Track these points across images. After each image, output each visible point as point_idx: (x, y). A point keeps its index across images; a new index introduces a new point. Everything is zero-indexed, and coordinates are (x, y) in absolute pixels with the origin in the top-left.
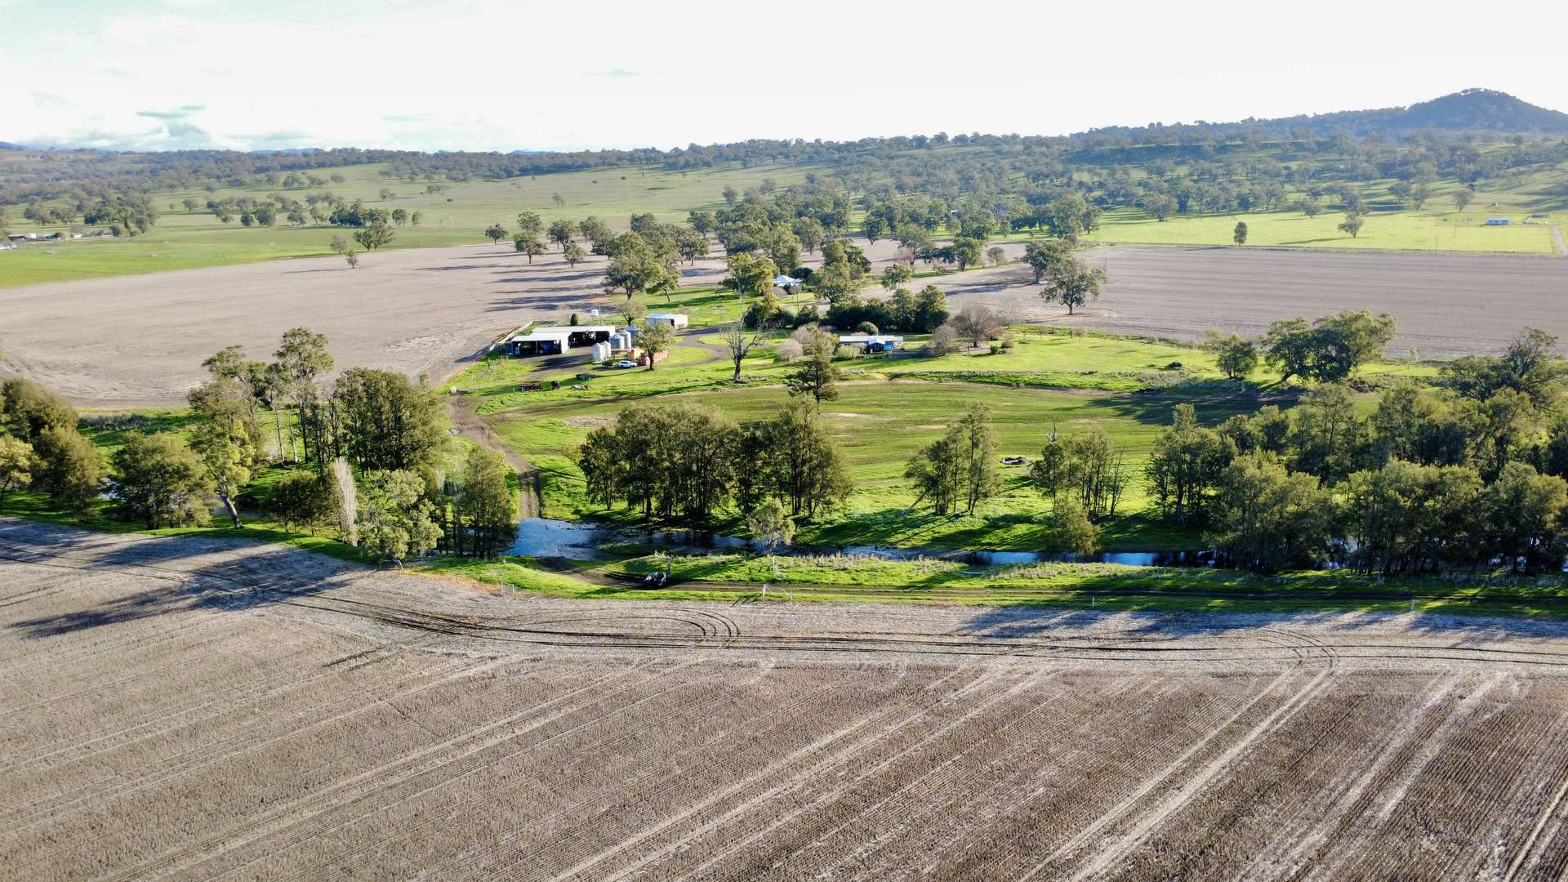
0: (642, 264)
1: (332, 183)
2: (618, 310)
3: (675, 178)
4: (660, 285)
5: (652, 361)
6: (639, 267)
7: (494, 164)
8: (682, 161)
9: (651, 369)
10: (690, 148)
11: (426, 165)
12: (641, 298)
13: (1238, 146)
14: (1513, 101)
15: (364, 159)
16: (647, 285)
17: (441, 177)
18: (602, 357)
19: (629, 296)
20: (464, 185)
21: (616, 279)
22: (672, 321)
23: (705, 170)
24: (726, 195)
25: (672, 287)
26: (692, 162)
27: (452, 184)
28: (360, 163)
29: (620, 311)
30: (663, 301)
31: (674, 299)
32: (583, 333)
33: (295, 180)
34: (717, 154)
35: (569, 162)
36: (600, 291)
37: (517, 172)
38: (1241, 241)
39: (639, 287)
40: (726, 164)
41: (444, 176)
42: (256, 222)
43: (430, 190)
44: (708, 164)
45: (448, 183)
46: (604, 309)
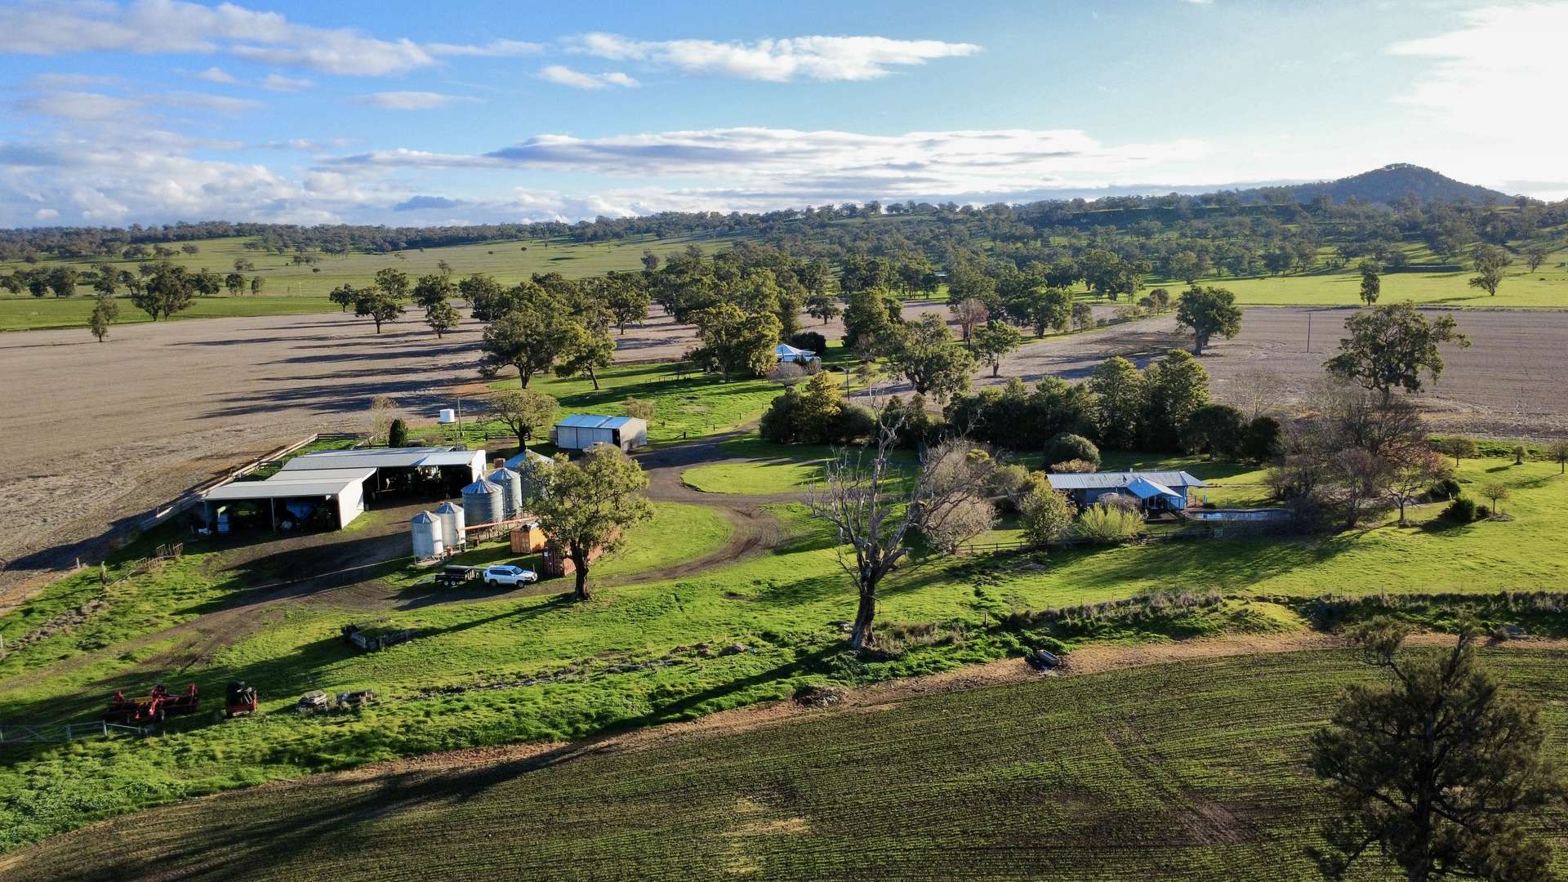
0: (549, 325)
1: (184, 254)
2: (502, 408)
3: (582, 249)
4: (580, 360)
5: (582, 571)
6: (542, 328)
7: (378, 236)
8: (589, 232)
9: (581, 595)
10: (598, 222)
11: (301, 238)
12: (544, 386)
13: (1214, 210)
14: (1437, 177)
15: (232, 232)
16: (557, 361)
17: (314, 250)
18: (439, 549)
19: (525, 381)
20: (340, 257)
21: (501, 351)
22: (616, 433)
23: (616, 241)
24: (645, 261)
25: (603, 365)
26: (600, 233)
27: (328, 256)
28: (228, 236)
29: (504, 410)
30: (586, 388)
31: (604, 386)
32: (411, 469)
33: (138, 251)
34: (627, 225)
35: (462, 234)
36: (472, 373)
37: (404, 245)
38: (1371, 299)
39: (543, 363)
40: (638, 236)
41: (318, 249)
42: (51, 291)
43: (297, 260)
44: (617, 236)
45: (323, 255)
46: (470, 406)
